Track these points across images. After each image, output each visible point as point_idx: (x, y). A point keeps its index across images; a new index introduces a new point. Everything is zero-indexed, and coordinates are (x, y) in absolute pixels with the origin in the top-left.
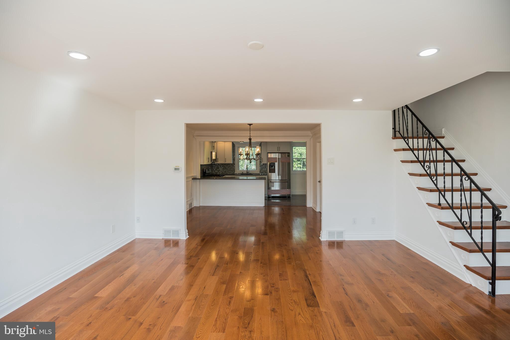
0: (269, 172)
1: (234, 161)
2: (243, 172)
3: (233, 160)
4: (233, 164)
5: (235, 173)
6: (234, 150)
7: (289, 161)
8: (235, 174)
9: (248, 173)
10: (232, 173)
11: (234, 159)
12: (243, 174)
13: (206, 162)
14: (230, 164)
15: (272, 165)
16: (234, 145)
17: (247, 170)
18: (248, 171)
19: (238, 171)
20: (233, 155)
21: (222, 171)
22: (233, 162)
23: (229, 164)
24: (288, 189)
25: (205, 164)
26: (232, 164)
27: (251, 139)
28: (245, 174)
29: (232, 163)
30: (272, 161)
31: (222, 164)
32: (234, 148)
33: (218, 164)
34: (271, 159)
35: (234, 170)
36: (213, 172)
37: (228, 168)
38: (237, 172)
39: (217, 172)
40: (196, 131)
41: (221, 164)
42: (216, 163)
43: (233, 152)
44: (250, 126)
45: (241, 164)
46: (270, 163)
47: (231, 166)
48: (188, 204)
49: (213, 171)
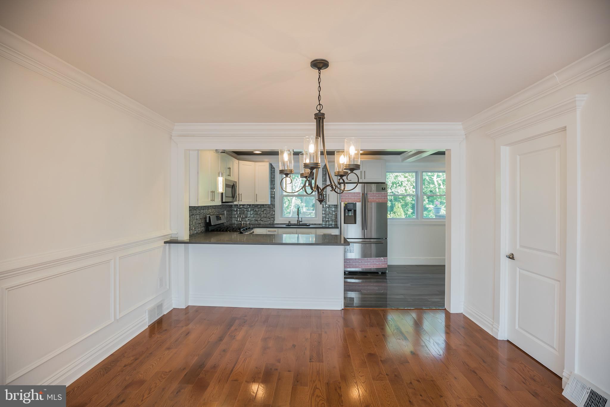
0: (345, 223)
1: (272, 199)
2: (289, 222)
3: (271, 197)
4: (272, 206)
5: (275, 222)
6: (274, 178)
7: (385, 199)
8: (276, 226)
9: (300, 223)
10: (269, 223)
11: (273, 197)
12: (289, 226)
13: (204, 201)
14: (266, 205)
15: (351, 207)
16: (273, 169)
17: (298, 218)
18: (300, 219)
19: (281, 219)
20: (271, 188)
21: (250, 218)
22: (271, 201)
23: (263, 205)
24: (383, 257)
25: (200, 205)
26: (268, 205)
27: (323, 114)
28: (294, 225)
29: (270, 204)
30: (350, 199)
31: (250, 205)
32: (273, 174)
33: (243, 205)
34: (348, 196)
35: (272, 216)
36: (233, 221)
37: (262, 213)
38: (278, 220)
39: (241, 221)
40: (176, 124)
41: (248, 205)
42: (235, 203)
43: (271, 183)
44: (319, 70)
45: (286, 206)
46: (346, 203)
47: (268, 209)
48: (147, 311)
49: (234, 219)
